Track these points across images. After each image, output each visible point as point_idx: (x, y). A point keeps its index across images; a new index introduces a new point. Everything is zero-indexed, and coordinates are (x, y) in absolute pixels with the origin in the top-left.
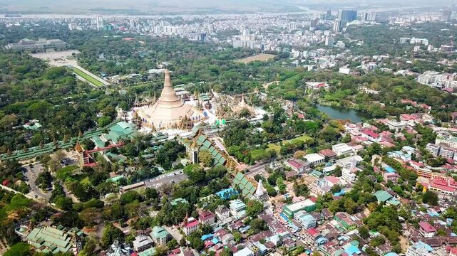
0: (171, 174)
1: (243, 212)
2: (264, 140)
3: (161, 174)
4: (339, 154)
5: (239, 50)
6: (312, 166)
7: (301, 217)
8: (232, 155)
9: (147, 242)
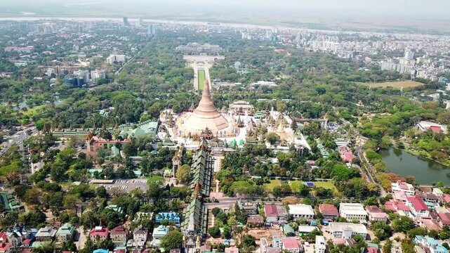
1: (159, 241)
2: (269, 173)
5: (381, 73)
6: (290, 219)
8: (218, 179)
9: (47, 234)
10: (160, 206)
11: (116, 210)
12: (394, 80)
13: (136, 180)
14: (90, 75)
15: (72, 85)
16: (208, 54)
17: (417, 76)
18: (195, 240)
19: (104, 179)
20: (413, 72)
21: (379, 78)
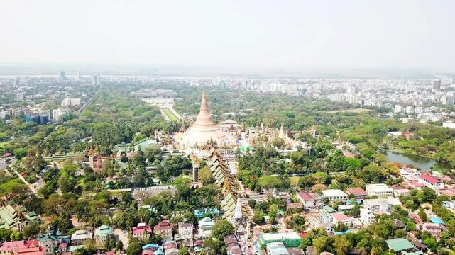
0: (165, 187)
1: (209, 232)
2: (286, 170)
3: (155, 185)
4: (371, 195)
5: (334, 104)
6: (327, 202)
7: (273, 248)
8: (241, 180)
9: (83, 237)
10: (194, 204)
11: (150, 209)
12: (347, 108)
13: (155, 188)
14: (51, 114)
15: (36, 123)
16: (164, 97)
17: (365, 104)
18: (245, 227)
19: (121, 188)
20: (360, 102)
21: (334, 106)
